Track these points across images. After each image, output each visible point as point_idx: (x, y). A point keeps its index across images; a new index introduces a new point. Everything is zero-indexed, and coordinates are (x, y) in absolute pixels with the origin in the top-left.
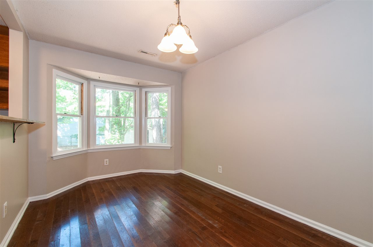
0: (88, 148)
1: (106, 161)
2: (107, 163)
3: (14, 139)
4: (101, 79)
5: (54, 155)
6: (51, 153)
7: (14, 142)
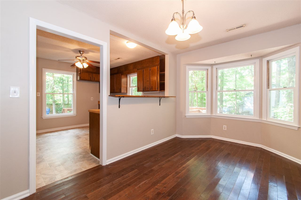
0: (211, 114)
1: (225, 127)
2: (225, 129)
3: (160, 104)
4: (216, 63)
5: (186, 115)
6: (185, 113)
7: (160, 105)
